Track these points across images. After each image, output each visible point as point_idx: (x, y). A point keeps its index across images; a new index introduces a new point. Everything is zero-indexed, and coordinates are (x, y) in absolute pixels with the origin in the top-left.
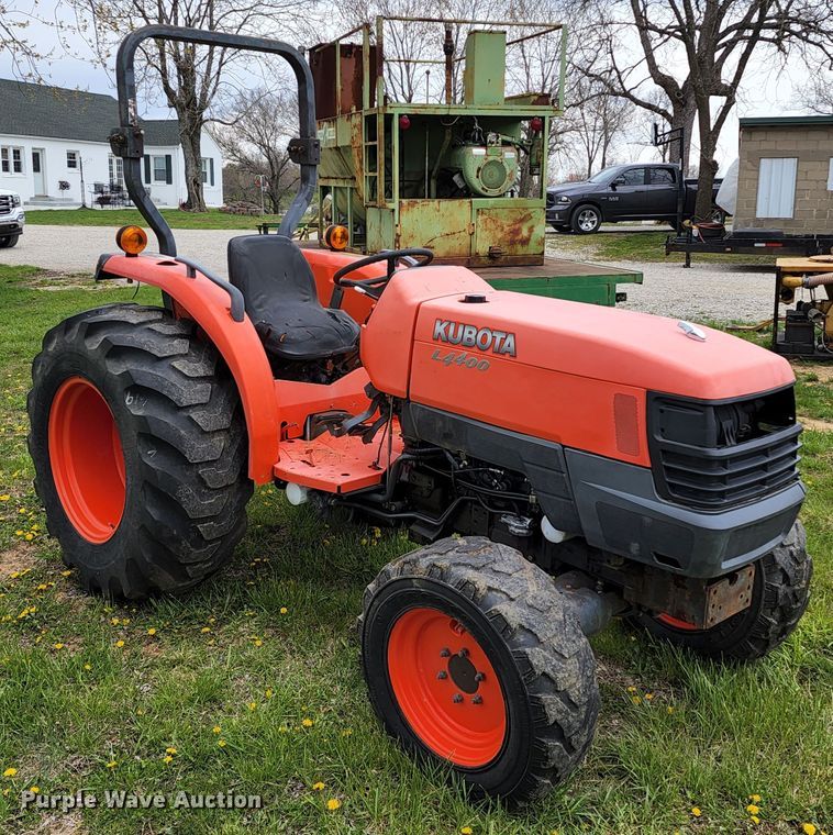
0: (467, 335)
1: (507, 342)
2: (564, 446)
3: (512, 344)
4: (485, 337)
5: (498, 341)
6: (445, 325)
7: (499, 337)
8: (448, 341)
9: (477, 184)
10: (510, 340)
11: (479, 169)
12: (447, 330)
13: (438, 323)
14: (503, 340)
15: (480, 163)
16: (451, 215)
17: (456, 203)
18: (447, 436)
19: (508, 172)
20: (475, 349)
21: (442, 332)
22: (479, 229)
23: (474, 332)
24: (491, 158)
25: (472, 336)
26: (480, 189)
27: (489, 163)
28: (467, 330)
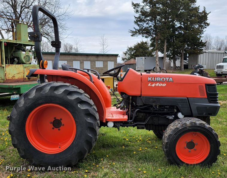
0: (158, 79)
1: (170, 79)
2: (187, 98)
3: (172, 80)
4: (163, 79)
5: (167, 80)
6: (151, 78)
7: (167, 79)
8: (153, 81)
9: (24, 61)
10: (171, 79)
11: (24, 57)
12: (152, 79)
13: (149, 78)
14: (169, 79)
15: (25, 55)
16: (19, 68)
17: (20, 65)
18: (153, 102)
19: (31, 58)
20: (161, 82)
21: (151, 80)
22: (25, 72)
23: (160, 78)
24: (27, 55)
25: (160, 79)
26: (25, 62)
27: (27, 56)
28: (158, 78)
